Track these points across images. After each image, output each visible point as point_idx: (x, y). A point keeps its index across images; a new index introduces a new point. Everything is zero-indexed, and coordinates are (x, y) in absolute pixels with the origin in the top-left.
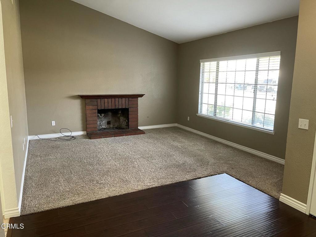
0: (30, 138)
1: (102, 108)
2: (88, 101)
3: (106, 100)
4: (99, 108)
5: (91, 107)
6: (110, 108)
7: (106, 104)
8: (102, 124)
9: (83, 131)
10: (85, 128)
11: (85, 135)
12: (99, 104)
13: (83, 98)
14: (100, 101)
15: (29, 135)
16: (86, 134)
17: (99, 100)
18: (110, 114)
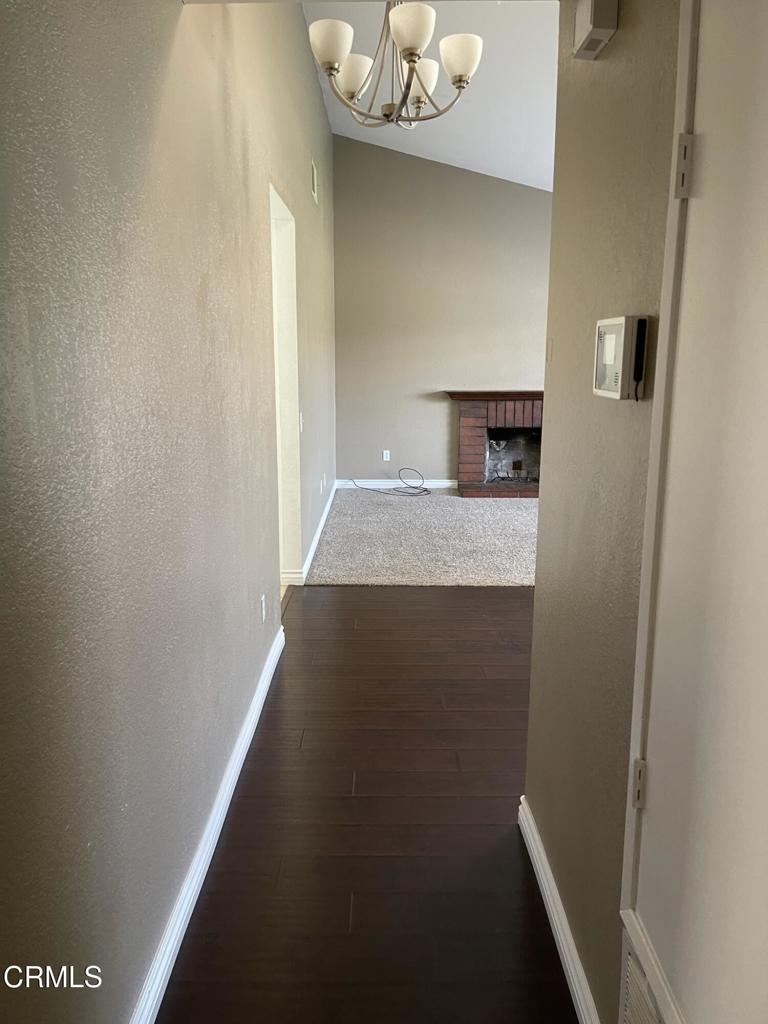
0: (338, 484)
1: (498, 426)
2: (466, 405)
3: (510, 404)
4: (492, 425)
5: (472, 421)
6: (519, 425)
7: (509, 415)
8: (499, 466)
9: (450, 478)
10: (455, 472)
11: (454, 489)
12: (492, 413)
13: (455, 397)
14: (494, 407)
15: (338, 478)
16: (456, 487)
17: (492, 405)
18: (521, 441)
